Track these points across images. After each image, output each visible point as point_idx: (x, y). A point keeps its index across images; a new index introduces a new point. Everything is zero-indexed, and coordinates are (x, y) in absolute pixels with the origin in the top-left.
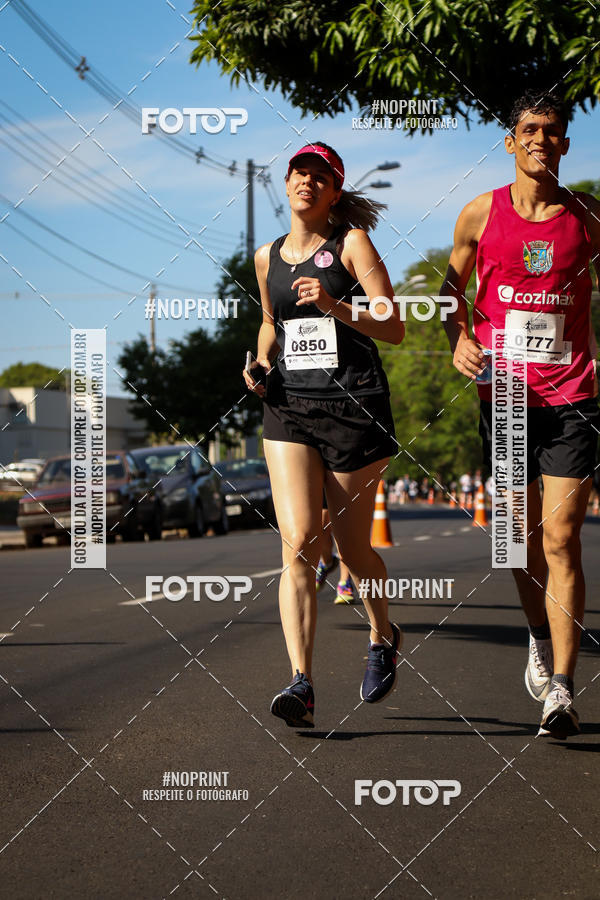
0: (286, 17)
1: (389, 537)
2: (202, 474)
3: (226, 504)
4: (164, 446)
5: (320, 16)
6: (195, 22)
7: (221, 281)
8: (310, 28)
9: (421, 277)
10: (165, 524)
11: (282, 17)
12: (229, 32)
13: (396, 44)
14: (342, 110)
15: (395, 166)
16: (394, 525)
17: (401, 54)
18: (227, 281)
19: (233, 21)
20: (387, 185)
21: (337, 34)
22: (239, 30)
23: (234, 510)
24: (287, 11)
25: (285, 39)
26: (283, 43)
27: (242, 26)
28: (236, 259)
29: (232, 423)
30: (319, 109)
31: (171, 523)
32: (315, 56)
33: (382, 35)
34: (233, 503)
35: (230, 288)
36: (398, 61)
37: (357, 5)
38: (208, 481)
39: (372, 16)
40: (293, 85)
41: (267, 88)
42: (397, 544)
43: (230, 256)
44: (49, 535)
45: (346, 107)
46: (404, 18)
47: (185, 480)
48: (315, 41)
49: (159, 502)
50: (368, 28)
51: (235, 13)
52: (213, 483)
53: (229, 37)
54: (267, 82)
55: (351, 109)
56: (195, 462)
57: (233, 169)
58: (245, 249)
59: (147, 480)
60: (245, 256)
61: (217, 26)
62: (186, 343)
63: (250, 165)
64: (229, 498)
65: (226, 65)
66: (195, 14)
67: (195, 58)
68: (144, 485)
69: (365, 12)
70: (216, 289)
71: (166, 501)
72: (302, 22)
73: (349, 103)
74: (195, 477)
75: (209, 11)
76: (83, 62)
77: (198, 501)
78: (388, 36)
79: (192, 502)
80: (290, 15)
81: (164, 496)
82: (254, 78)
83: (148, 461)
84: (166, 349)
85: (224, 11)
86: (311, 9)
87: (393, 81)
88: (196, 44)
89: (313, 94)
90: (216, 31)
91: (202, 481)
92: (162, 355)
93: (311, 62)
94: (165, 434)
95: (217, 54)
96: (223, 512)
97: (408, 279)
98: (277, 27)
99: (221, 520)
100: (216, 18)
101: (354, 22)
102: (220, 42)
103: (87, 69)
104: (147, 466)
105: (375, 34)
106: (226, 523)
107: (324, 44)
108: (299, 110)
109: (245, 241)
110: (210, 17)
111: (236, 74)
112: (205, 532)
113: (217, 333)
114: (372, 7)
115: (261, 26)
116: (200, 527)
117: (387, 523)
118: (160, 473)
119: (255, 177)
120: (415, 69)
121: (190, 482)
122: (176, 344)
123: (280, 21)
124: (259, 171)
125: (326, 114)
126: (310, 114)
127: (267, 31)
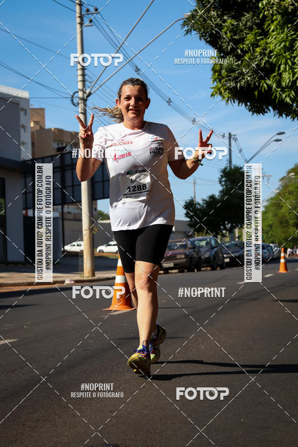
0: (246, 79)
1: (286, 269)
2: (215, 247)
3: (224, 258)
4: (200, 237)
5: (258, 78)
6: (212, 82)
7: (220, 177)
8: (255, 83)
9: (293, 174)
10: (202, 265)
11: (244, 79)
12: (225, 85)
13: (287, 87)
14: (267, 112)
15: (283, 133)
16: (288, 264)
17: (288, 91)
18: (222, 177)
19: (226, 81)
20: (281, 140)
21: (265, 84)
22: (228, 85)
23: (227, 260)
24: (246, 77)
25: (246, 87)
26: (245, 89)
27: (230, 83)
28: (226, 169)
29: (225, 229)
30: (258, 112)
31: (205, 265)
32: (256, 93)
33: (281, 84)
34: (227, 258)
35: (223, 179)
36: (287, 93)
37: (272, 74)
38: (218, 249)
39: (278, 78)
40: (248, 104)
41: (239, 105)
42: (289, 271)
43: (223, 168)
44: (161, 270)
45: (268, 111)
46: (289, 78)
47: (209, 249)
48: (256, 88)
49: (200, 258)
50: (277, 81)
51: (227, 78)
52: (219, 250)
53: (225, 87)
54: (239, 103)
55: (270, 112)
56: (213, 242)
57: (223, 136)
58: (228, 165)
59: (196, 250)
60: (228, 168)
61: (220, 83)
62: (208, 200)
63: (230, 134)
64: (225, 256)
65: (224, 97)
66: (213, 79)
67: (212, 95)
68: (194, 251)
69: (275, 76)
70: (219, 180)
71: (202, 257)
72: (252, 81)
73: (269, 110)
74: (213, 248)
75: (218, 78)
76: (170, 99)
77: (214, 257)
78: (284, 84)
79: (212, 258)
80: (247, 79)
81: (202, 255)
82: (234, 102)
83: (196, 243)
84: (201, 202)
85: (223, 78)
86: (255, 76)
87: (285, 101)
88: (213, 90)
89: (256, 107)
90: (220, 85)
91: (215, 249)
92: (199, 204)
93: (255, 95)
94: (201, 233)
95: (221, 94)
96: (223, 261)
97: (288, 175)
98: (243, 83)
99: (222, 264)
100: (220, 81)
101: (271, 80)
102: (222, 89)
103: (171, 102)
104: (195, 244)
105: (279, 84)
106: (224, 265)
107: (260, 88)
108: (251, 113)
109: (228, 162)
110: (218, 80)
111: (228, 100)
112: (217, 268)
113: (219, 196)
114: (277, 74)
115: (236, 83)
116: (215, 267)
117: (285, 263)
118: (200, 247)
119: (232, 139)
120: (293, 96)
121: (211, 250)
122: (204, 200)
123: (244, 81)
124: (233, 136)
125: (261, 114)
126: (255, 114)
127: (239, 85)
